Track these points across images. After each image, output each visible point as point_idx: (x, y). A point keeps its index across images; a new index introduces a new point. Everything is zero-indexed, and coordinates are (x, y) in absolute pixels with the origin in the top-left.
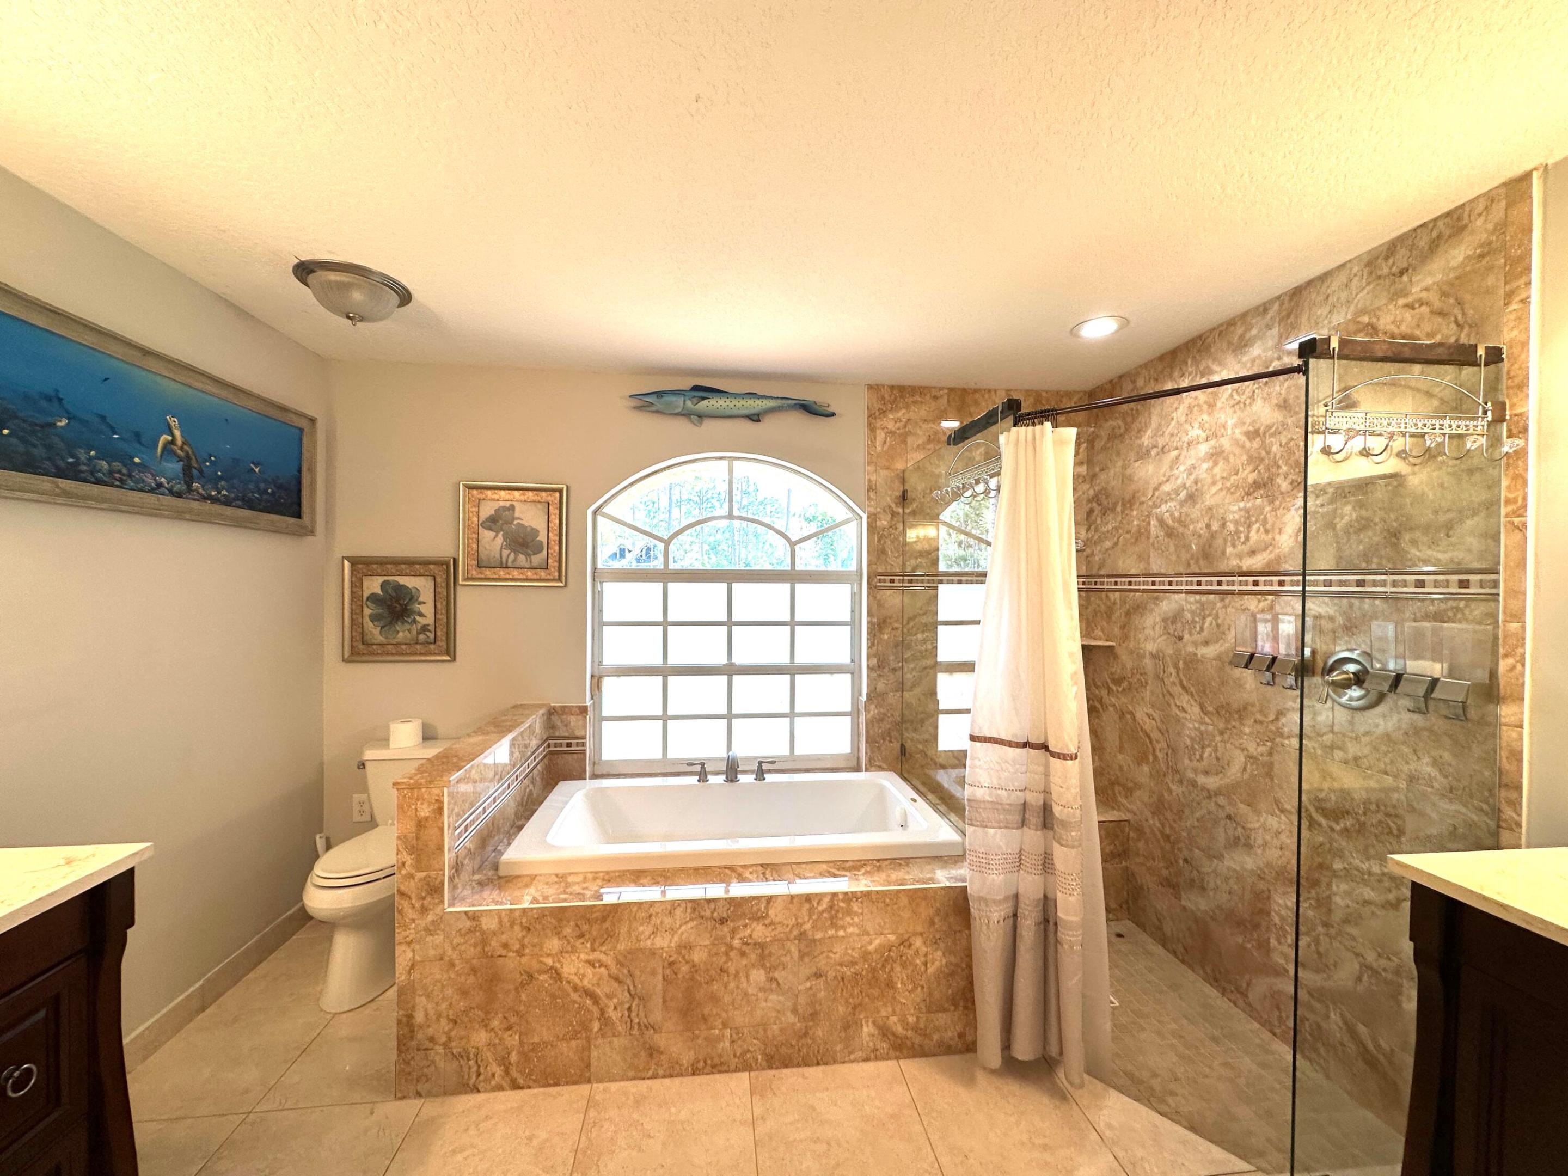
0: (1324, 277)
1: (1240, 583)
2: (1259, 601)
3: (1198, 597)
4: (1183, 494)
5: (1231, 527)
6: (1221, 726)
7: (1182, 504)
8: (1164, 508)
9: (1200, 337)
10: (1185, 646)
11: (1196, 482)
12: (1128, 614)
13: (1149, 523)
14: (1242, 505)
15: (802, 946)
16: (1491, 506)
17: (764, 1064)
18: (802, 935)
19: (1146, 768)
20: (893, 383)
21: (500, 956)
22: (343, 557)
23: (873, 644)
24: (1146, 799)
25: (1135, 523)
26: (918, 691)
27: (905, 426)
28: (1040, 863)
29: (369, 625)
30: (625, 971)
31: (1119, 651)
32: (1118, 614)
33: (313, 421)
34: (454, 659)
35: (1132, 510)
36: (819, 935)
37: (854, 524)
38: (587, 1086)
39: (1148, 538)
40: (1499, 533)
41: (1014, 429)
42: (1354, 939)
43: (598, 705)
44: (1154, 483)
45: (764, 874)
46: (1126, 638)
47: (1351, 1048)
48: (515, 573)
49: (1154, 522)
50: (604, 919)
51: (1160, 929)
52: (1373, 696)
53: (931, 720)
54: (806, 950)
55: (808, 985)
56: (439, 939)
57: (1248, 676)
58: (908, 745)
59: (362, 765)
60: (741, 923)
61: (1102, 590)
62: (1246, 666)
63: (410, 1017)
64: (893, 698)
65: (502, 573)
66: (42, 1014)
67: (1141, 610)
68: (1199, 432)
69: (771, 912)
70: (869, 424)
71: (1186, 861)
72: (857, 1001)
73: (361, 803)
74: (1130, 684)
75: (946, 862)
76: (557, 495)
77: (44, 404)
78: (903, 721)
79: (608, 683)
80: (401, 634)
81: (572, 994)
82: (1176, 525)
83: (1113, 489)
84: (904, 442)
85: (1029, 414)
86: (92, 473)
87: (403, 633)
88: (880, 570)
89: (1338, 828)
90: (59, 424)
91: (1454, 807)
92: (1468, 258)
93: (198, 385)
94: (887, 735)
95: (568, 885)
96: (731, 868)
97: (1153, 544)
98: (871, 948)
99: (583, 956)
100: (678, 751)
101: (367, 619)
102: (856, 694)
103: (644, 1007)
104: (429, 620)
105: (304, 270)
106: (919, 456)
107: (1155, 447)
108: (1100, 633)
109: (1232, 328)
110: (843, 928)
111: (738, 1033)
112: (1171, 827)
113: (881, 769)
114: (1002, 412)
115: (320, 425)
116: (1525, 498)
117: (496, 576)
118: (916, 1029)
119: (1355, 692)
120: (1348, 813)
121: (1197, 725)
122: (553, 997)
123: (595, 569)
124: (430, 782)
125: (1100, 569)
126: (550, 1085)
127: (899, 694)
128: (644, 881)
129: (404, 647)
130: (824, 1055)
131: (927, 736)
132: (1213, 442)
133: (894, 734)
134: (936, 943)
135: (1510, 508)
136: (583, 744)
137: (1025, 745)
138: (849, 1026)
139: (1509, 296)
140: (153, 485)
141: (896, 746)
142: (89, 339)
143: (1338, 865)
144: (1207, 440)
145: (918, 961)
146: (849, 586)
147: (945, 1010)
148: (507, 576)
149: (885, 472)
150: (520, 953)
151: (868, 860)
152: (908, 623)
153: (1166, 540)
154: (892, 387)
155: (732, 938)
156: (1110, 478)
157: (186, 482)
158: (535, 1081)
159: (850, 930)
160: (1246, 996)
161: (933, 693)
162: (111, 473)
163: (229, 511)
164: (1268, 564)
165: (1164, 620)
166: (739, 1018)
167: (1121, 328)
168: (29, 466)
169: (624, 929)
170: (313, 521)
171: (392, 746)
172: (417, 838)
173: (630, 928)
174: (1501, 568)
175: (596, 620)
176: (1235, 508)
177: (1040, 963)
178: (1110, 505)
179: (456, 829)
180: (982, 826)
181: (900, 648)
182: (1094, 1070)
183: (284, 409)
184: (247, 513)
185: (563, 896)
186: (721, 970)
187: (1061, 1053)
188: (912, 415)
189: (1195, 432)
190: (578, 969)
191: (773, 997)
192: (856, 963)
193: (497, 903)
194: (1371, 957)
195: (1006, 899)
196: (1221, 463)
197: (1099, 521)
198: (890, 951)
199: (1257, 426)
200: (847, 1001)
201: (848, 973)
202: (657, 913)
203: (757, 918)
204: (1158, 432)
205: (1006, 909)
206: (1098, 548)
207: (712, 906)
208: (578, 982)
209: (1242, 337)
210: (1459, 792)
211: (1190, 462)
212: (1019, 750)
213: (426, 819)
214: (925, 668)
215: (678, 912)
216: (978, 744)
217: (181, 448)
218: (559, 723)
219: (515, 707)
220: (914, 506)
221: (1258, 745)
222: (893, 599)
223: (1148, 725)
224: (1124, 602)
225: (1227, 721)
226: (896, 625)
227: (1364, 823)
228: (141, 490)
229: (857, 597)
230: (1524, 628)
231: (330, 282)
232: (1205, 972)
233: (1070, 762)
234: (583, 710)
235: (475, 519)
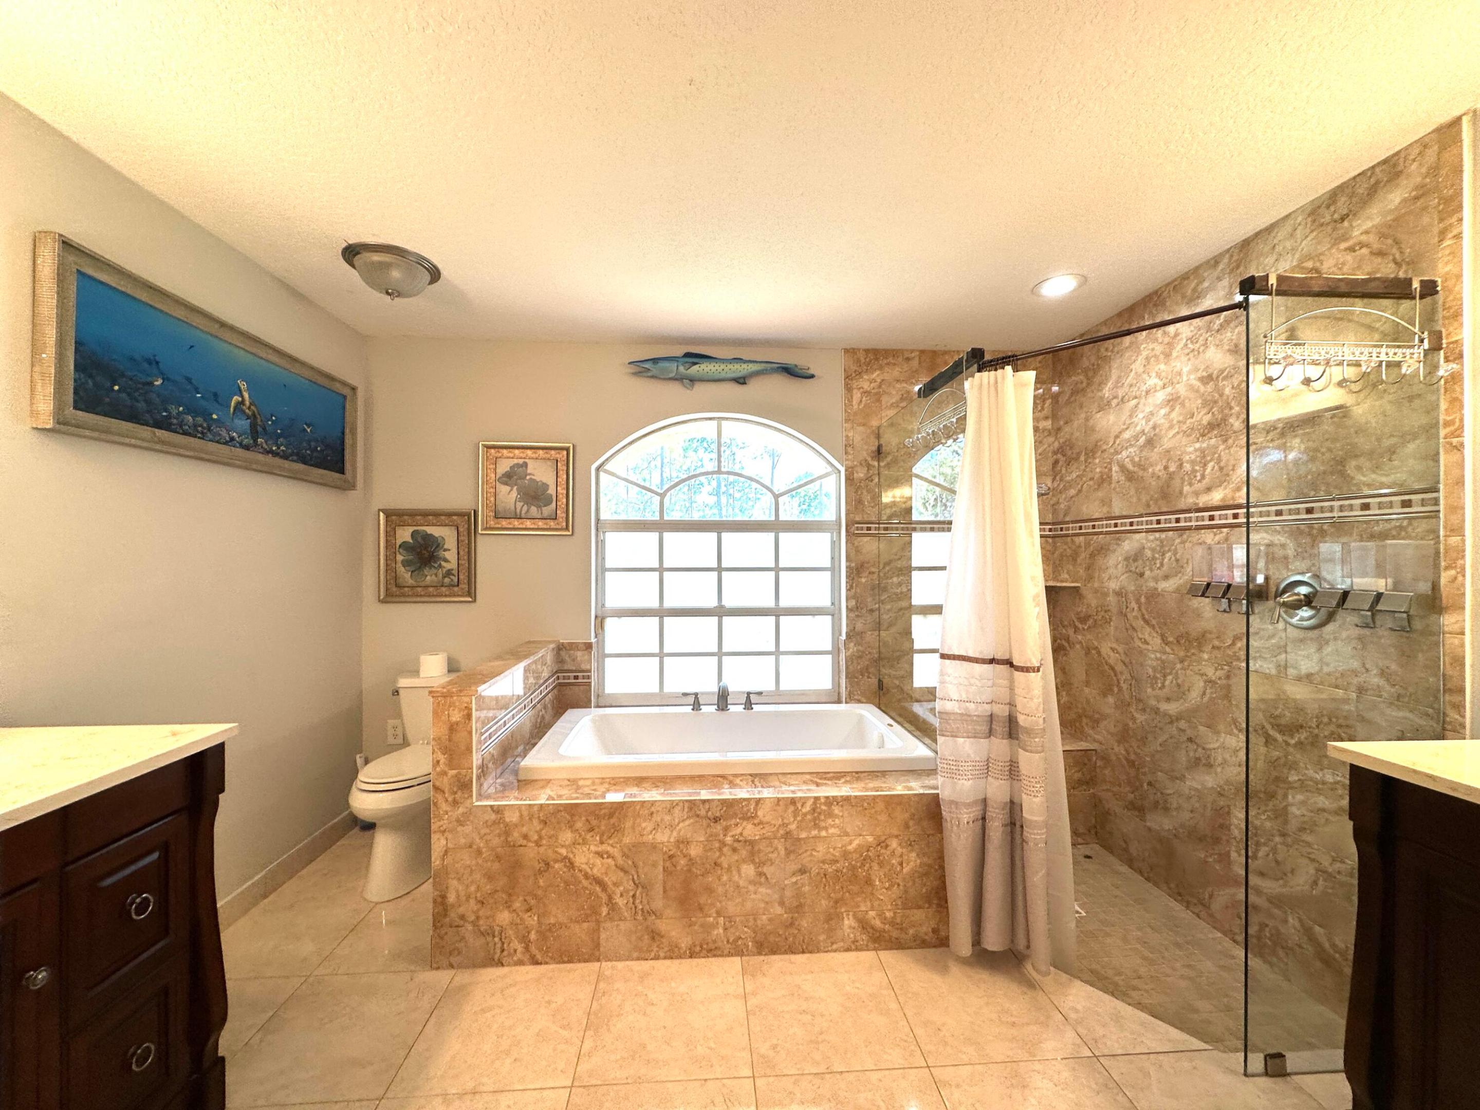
0: (1270, 229)
1: (1197, 519)
2: (1215, 535)
3: (1157, 535)
4: (1142, 440)
5: (1187, 467)
6: (1182, 654)
7: (1142, 449)
8: (1124, 454)
9: (1156, 292)
10: (1146, 581)
11: (1154, 428)
12: (1092, 556)
13: (1111, 470)
14: (1197, 445)
15: (788, 845)
16: (1431, 429)
17: (755, 950)
18: (788, 834)
19: (1111, 700)
20: (867, 347)
21: (521, 846)
22: (379, 510)
23: (851, 587)
24: (1112, 729)
25: (1098, 470)
26: (893, 630)
27: (880, 387)
28: (1008, 768)
29: (401, 569)
30: (630, 863)
31: (1084, 591)
32: (1083, 555)
33: (354, 389)
34: (475, 601)
35: (1095, 458)
36: (803, 835)
37: (833, 478)
38: (597, 964)
39: (1111, 483)
40: (1438, 453)
41: (977, 375)
42: (1309, 844)
43: (601, 642)
44: (1115, 430)
45: (753, 782)
46: (1090, 578)
47: (1310, 949)
48: (528, 524)
49: (1115, 468)
50: (611, 816)
51: (1126, 850)
52: (1323, 612)
53: (906, 657)
54: (792, 848)
55: (794, 879)
56: (468, 829)
57: (1204, 605)
58: (886, 681)
59: (396, 692)
60: (733, 822)
61: (1067, 536)
62: (1203, 595)
63: (444, 897)
64: (870, 637)
65: (516, 523)
66: (155, 856)
67: (1103, 551)
68: (1156, 381)
69: (760, 813)
70: (846, 385)
71: (1150, 784)
72: (839, 895)
73: (395, 728)
74: (1095, 621)
75: (920, 775)
76: (565, 453)
77: (146, 365)
78: (880, 659)
79: (611, 624)
80: (428, 578)
81: (583, 881)
82: (1136, 469)
83: (1076, 439)
84: (879, 401)
85: (991, 361)
86: (181, 427)
87: (430, 577)
88: (857, 519)
89: (1293, 742)
90: (156, 383)
91: (1401, 714)
92: (1405, 201)
93: (264, 355)
94: (864, 671)
95: (578, 788)
96: (723, 777)
97: (1114, 489)
98: (850, 848)
99: (593, 848)
100: (671, 687)
101: (399, 565)
102: (837, 634)
103: (647, 895)
104: (452, 565)
105: (351, 253)
106: (891, 413)
107: (1115, 397)
108: (1066, 576)
109: (1186, 282)
110: (826, 829)
111: (730, 922)
112: (1135, 753)
113: (859, 701)
114: (966, 361)
115: (360, 393)
116: (1462, 420)
117: (511, 526)
118: (892, 923)
119: (1305, 612)
120: (1302, 727)
121: (1158, 655)
122: (567, 884)
123: (598, 520)
124: (461, 691)
125: (1065, 516)
126: (564, 962)
127: (876, 633)
128: (645, 785)
129: (431, 589)
130: (808, 944)
131: (902, 673)
132: (1169, 390)
133: (872, 670)
134: (910, 845)
135: (1448, 430)
136: (589, 677)
137: (992, 661)
138: (832, 918)
139: (1443, 234)
140: (228, 439)
141: (874, 681)
142: (180, 313)
143: (1293, 777)
144: (1164, 387)
145: (894, 861)
146: (829, 534)
147: (919, 907)
148: (521, 526)
149: (861, 428)
150: (538, 844)
151: (848, 772)
152: (884, 568)
153: (1128, 484)
154: (867, 351)
155: (725, 835)
156: (1074, 430)
157: (252, 437)
158: (551, 958)
159: (831, 831)
160: (1209, 908)
161: (907, 632)
162: (195, 426)
163: (287, 464)
164: (1223, 500)
165: (1126, 559)
166: (732, 908)
167: (1080, 286)
168: (133, 417)
169: (628, 824)
170: (355, 477)
171: (422, 675)
172: (450, 740)
173: (634, 823)
174: (1441, 486)
175: (599, 568)
176: (1191, 449)
177: (1008, 860)
178: (1074, 456)
179: (482, 734)
180: (952, 736)
181: (876, 591)
182: (1061, 963)
183: (332, 378)
184: (300, 467)
185: (575, 795)
186: (715, 863)
187: (1028, 947)
188: (886, 376)
189: (1153, 381)
190: (589, 859)
191: (762, 890)
192: (837, 861)
193: (517, 799)
194: (1326, 862)
195: (975, 802)
196: (1177, 409)
197: (1064, 471)
198: (868, 851)
199: (1210, 371)
200: (829, 897)
201: (830, 870)
202: (658, 811)
203: (746, 818)
204: (1118, 384)
205: (976, 811)
206: (1064, 496)
207: (707, 806)
208: (589, 870)
209: (1195, 290)
210: (1406, 700)
211: (1148, 410)
212: (986, 666)
213: (457, 723)
214: (901, 609)
215: (677, 811)
216: (947, 662)
217: (249, 408)
218: (567, 658)
219: (529, 642)
220: (889, 459)
221: (1216, 669)
222: (869, 546)
223: (1113, 658)
224: (1088, 544)
225: (1187, 650)
226: (873, 570)
227: (1317, 736)
228: (218, 442)
229: (837, 544)
230: (1463, 541)
231: (373, 263)
232: (1170, 888)
233: (1033, 674)
234: (589, 646)
235: (493, 475)
